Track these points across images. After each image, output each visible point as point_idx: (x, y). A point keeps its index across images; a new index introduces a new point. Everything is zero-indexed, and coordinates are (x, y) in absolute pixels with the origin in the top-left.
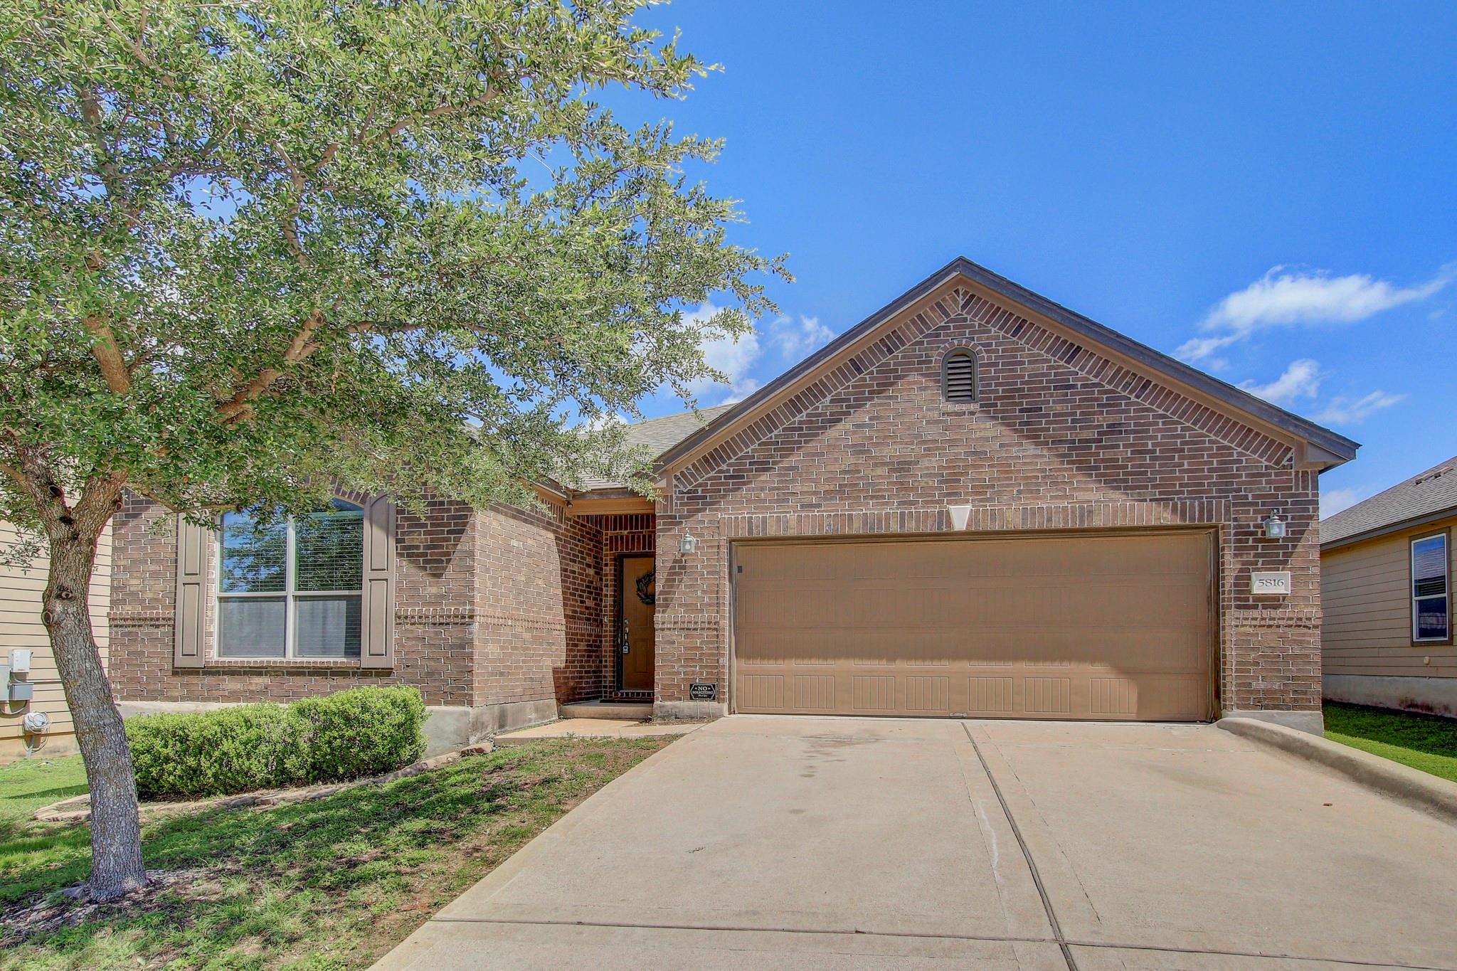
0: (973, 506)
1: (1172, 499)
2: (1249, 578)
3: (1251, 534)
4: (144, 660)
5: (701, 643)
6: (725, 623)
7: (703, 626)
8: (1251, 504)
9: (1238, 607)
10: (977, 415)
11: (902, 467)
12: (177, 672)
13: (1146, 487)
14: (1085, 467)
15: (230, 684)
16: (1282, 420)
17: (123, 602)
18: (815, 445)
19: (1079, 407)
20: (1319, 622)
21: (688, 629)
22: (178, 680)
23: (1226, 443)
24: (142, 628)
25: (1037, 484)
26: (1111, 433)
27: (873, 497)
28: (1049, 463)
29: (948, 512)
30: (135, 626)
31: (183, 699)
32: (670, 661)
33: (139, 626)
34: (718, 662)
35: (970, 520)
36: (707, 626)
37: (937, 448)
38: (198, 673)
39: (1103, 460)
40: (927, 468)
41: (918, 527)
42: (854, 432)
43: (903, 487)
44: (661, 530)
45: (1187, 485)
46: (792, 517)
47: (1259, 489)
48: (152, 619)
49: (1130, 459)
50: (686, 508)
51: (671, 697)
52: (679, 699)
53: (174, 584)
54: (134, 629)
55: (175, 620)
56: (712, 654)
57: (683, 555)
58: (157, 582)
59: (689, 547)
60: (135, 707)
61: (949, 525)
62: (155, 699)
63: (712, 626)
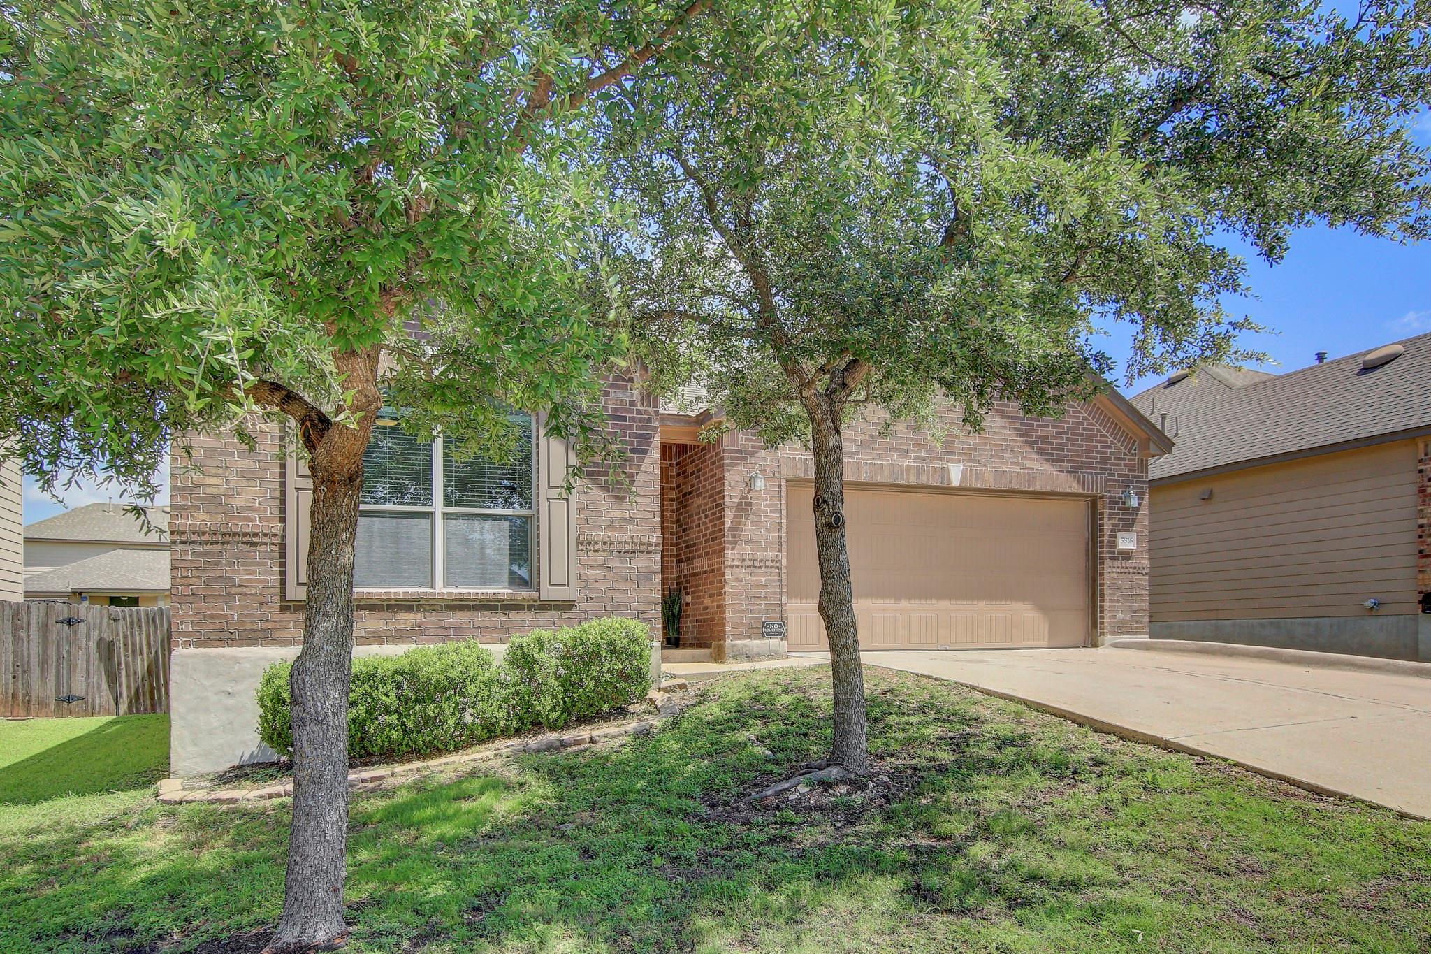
0: (964, 465)
1: (1077, 472)
2: (1116, 536)
3: (1117, 503)
5: (765, 581)
6: (784, 561)
7: (767, 563)
8: (1115, 479)
9: (1111, 558)
12: (287, 606)
13: (1062, 461)
14: (1030, 442)
20: (1148, 571)
21: (755, 567)
22: (286, 617)
23: (1105, 432)
24: (229, 547)
25: (1002, 451)
27: (897, 450)
28: (1010, 435)
29: (947, 469)
32: (740, 600)
34: (781, 600)
35: (962, 477)
36: (770, 564)
39: (1040, 437)
41: (928, 480)
43: (917, 443)
44: (729, 465)
45: (1085, 462)
47: (1121, 470)
50: (750, 444)
51: (740, 636)
52: (748, 638)
53: (278, 488)
54: (215, 548)
55: (284, 537)
56: (775, 593)
57: (749, 490)
58: (251, 484)
59: (759, 484)
60: (223, 656)
61: (949, 480)
62: (255, 644)
63: (775, 564)
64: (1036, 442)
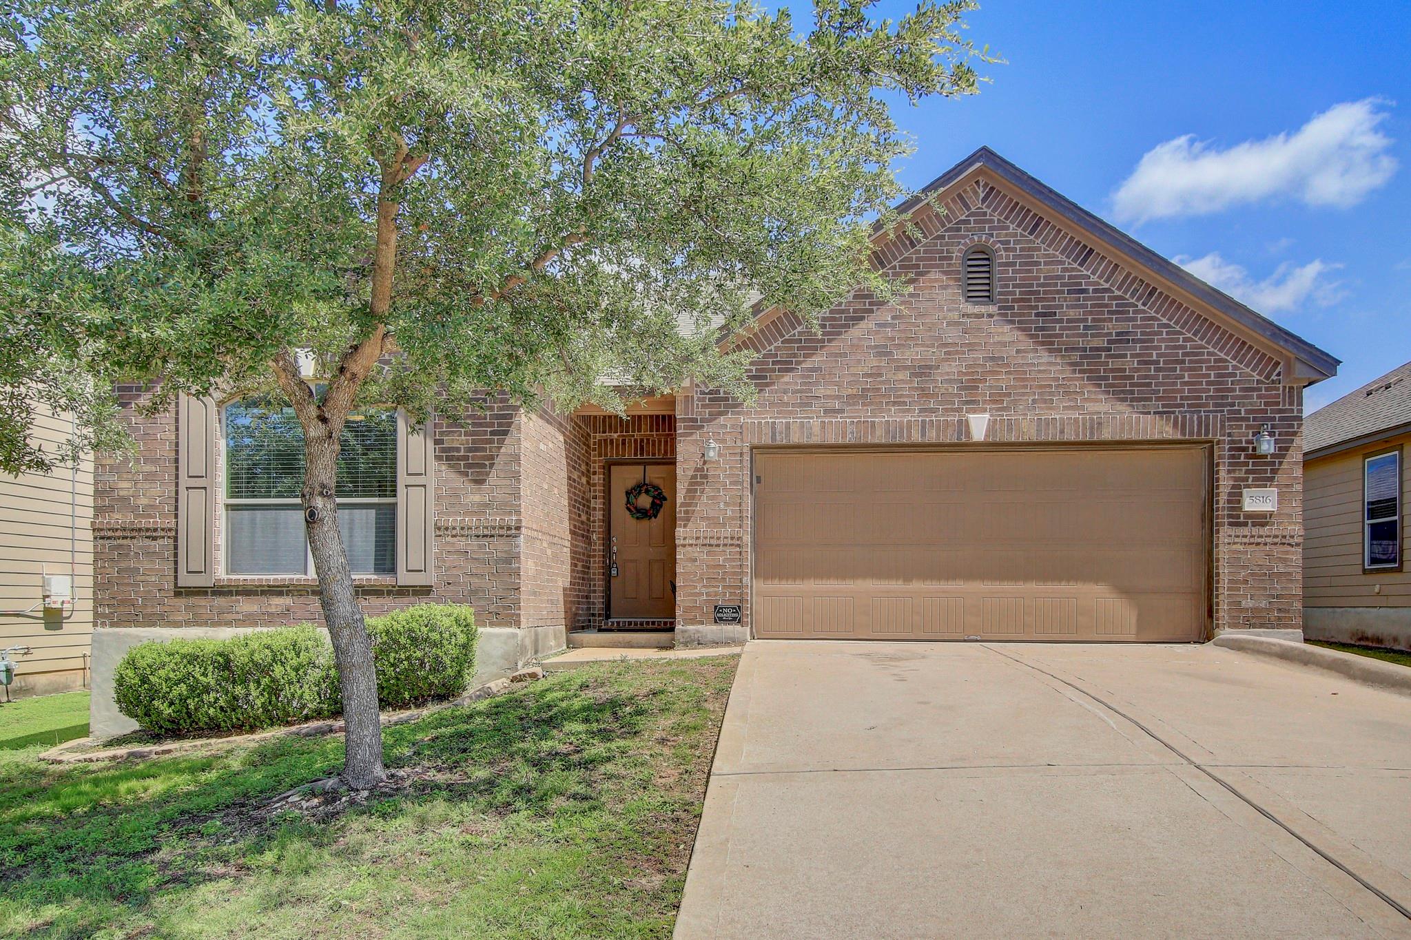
0: (991, 416)
1: (1174, 412)
2: (1241, 495)
3: (1244, 449)
4: (139, 578)
5: (724, 561)
6: (747, 539)
7: (726, 541)
8: (1243, 419)
9: (1231, 524)
10: (995, 318)
11: (923, 371)
12: (179, 592)
13: (1150, 399)
14: (1096, 378)
15: (247, 606)
16: (1273, 334)
17: (111, 509)
18: (837, 345)
19: (1091, 313)
20: (1300, 540)
21: (711, 545)
22: (181, 602)
23: (1222, 355)
24: (135, 541)
25: (1051, 393)
26: (1120, 341)
27: (895, 403)
28: (1062, 372)
29: (967, 421)
30: (126, 538)
31: (188, 624)
32: (693, 581)
33: (132, 538)
34: (741, 582)
35: (988, 431)
36: (730, 542)
37: (957, 352)
38: (206, 593)
39: (1112, 370)
40: (948, 373)
41: (938, 436)
42: (877, 332)
43: (924, 394)
44: (683, 435)
45: (1187, 398)
46: (815, 423)
47: (1251, 404)
48: (148, 530)
49: (1137, 370)
50: (707, 411)
51: (693, 621)
52: (699, 623)
53: (173, 488)
54: (125, 542)
55: (177, 530)
56: (734, 573)
57: (705, 463)
58: (153, 486)
59: (713, 454)
60: (129, 635)
61: (968, 433)
62: (154, 625)
63: (735, 542)
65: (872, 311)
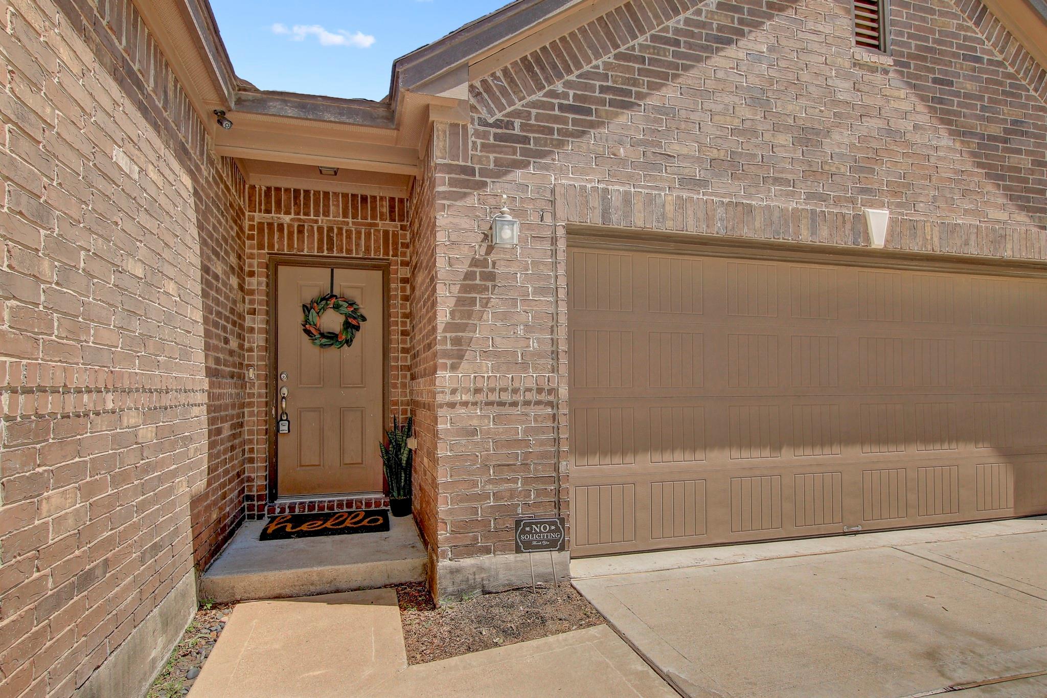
0: (890, 213)
5: (526, 431)
6: (564, 391)
7: (529, 396)
10: (890, 76)
11: (808, 136)
21: (501, 404)
27: (776, 180)
29: (864, 218)
34: (556, 469)
35: (889, 234)
36: (535, 397)
39: (1009, 169)
40: (839, 145)
41: (830, 237)
42: (750, 68)
43: (810, 170)
44: (446, 196)
46: (669, 198)
50: (492, 156)
51: (471, 550)
52: (487, 551)
56: (544, 455)
57: (490, 249)
59: (508, 234)
61: (867, 238)
63: (543, 397)
64: (1002, 178)
65: (741, 33)
